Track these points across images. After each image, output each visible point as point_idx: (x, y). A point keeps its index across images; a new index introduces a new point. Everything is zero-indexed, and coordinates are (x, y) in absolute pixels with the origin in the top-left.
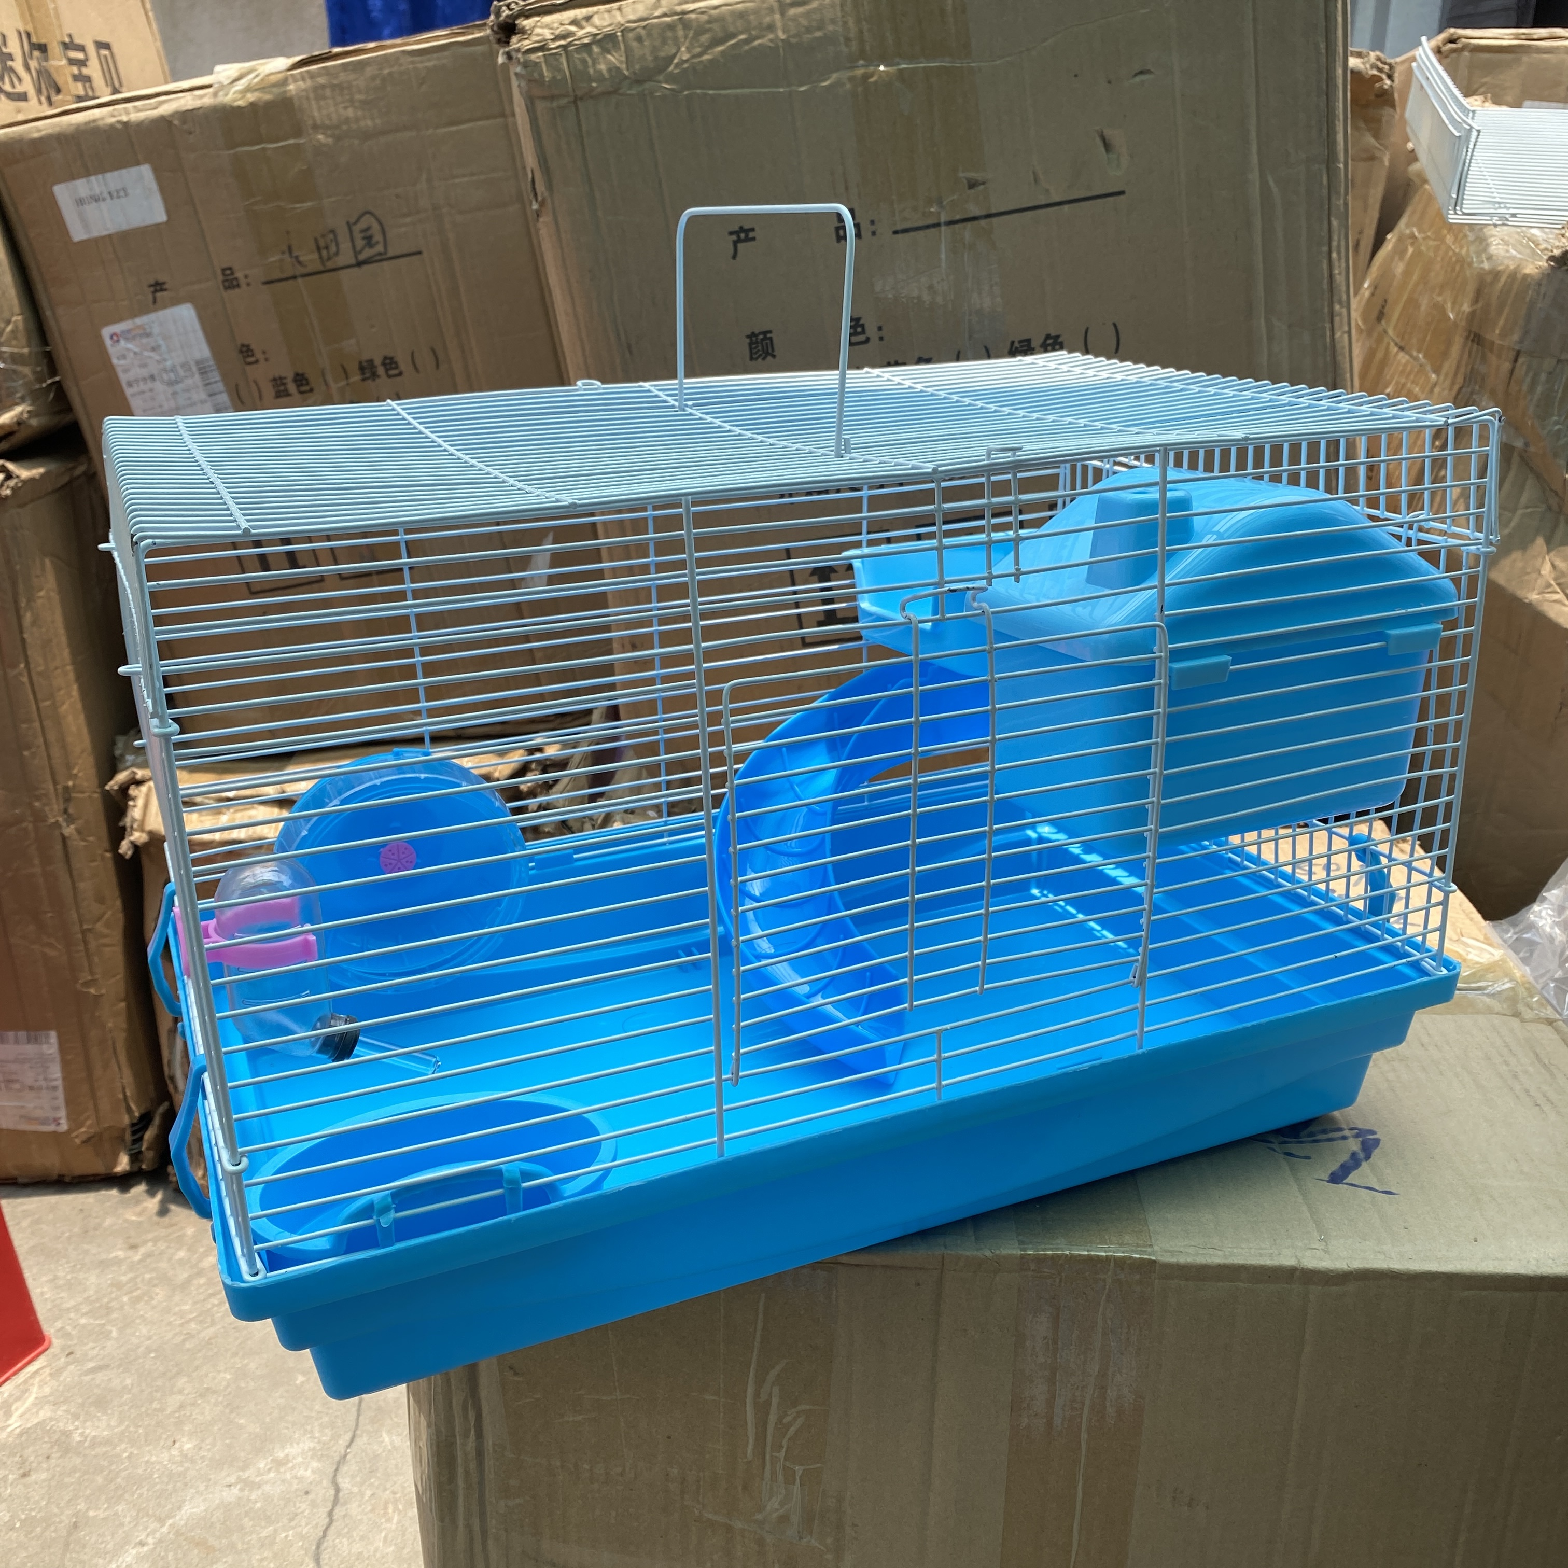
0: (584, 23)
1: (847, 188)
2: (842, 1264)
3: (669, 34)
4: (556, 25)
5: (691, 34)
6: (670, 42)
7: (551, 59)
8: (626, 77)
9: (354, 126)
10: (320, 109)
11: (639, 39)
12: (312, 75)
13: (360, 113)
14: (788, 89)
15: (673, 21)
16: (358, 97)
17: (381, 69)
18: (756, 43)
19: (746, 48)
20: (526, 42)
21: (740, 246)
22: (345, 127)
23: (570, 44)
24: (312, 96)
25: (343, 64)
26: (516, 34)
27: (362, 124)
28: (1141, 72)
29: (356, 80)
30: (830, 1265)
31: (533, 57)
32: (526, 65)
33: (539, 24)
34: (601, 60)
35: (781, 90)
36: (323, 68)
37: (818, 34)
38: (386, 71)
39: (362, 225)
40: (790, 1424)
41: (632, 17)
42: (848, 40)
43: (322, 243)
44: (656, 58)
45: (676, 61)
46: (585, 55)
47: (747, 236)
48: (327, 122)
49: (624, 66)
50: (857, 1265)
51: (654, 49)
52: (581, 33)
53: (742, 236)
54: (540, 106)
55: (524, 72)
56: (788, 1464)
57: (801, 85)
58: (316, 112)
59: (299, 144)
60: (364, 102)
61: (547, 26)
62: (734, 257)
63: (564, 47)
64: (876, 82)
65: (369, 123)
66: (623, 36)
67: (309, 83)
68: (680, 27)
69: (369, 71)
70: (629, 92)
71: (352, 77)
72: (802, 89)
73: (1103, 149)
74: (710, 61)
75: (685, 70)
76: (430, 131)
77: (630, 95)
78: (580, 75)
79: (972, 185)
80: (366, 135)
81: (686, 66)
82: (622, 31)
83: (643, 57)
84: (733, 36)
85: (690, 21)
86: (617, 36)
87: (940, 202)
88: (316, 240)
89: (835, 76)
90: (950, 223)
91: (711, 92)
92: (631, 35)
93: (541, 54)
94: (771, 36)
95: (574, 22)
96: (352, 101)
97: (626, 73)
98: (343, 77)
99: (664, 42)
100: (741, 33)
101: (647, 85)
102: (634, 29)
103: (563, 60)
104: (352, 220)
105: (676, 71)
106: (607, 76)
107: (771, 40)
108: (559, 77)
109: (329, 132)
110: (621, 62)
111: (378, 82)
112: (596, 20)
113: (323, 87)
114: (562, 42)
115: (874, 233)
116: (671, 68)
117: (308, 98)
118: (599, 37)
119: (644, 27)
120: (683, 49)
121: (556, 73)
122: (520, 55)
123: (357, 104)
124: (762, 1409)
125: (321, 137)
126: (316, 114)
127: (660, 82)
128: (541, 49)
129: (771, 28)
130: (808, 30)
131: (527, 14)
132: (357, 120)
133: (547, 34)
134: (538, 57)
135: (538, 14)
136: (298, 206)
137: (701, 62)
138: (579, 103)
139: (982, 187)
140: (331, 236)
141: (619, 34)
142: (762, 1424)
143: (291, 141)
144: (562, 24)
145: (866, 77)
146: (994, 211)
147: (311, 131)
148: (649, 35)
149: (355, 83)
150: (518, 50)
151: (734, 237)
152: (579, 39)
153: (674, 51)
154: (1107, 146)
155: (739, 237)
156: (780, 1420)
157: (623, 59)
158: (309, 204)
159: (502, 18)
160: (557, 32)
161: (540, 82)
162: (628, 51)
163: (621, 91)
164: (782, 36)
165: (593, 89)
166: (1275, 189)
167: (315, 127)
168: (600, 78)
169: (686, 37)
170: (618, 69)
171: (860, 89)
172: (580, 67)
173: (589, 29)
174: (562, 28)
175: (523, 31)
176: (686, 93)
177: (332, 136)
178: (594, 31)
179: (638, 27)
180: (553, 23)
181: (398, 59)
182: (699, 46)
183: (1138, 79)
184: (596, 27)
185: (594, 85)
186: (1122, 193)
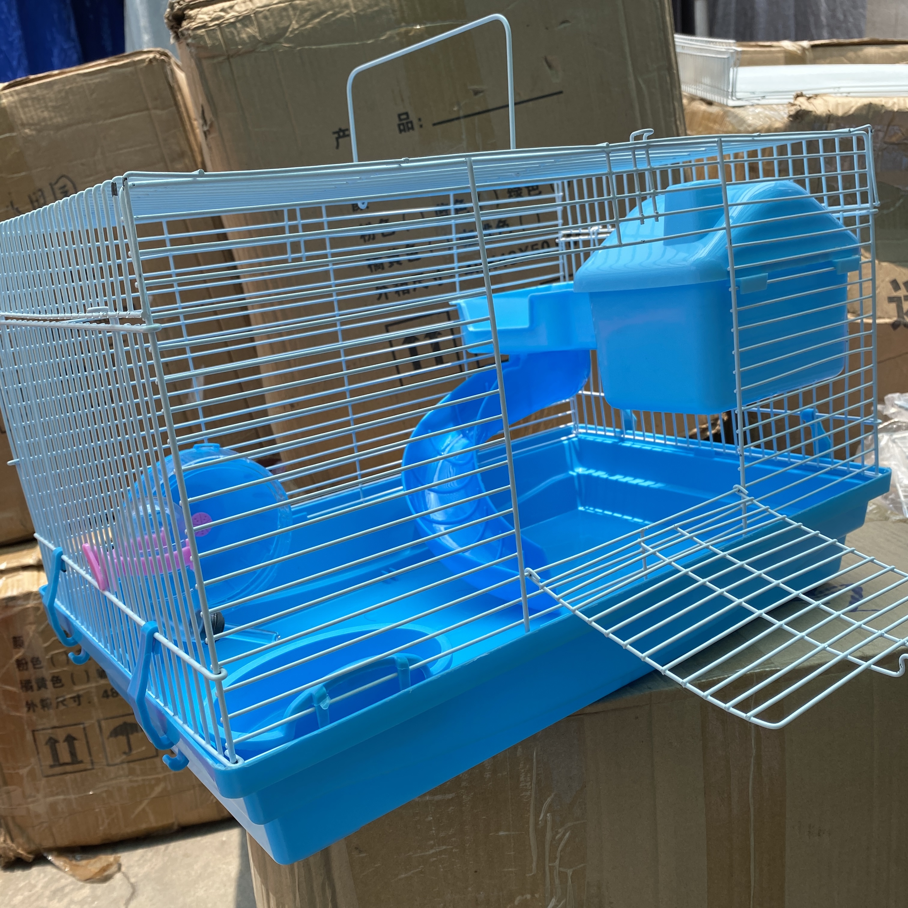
0: (229, 10)
1: (403, 100)
2: (586, 714)
3: (284, 13)
4: (211, 12)
5: (298, 13)
6: (285, 18)
7: (211, 32)
8: (260, 42)
9: (49, 123)
10: (25, 113)
11: (266, 17)
12: (18, 93)
13: (53, 114)
14: (361, 43)
15: (287, 6)
16: (50, 104)
17: (64, 86)
18: (339, 16)
19: (333, 19)
20: (193, 24)
21: (341, 140)
22: (43, 124)
23: (222, 23)
24: (18, 105)
25: (38, 85)
26: (185, 20)
27: (55, 121)
28: (563, 22)
29: (48, 94)
30: (580, 715)
31: (199, 32)
32: (195, 37)
33: (200, 12)
34: (243, 31)
35: (357, 43)
36: (25, 88)
37: (376, 9)
38: (68, 87)
39: (60, 184)
40: (561, 839)
41: (259, 5)
42: (394, 11)
43: (34, 198)
44: (278, 29)
45: (290, 30)
46: (232, 29)
47: (344, 134)
48: (31, 121)
49: (257, 35)
50: (596, 713)
51: (276, 24)
52: (228, 16)
53: (341, 134)
54: (205, 63)
55: (194, 42)
56: (561, 869)
57: (369, 39)
58: (22, 116)
59: (13, 136)
60: (54, 107)
61: (206, 13)
62: (338, 147)
63: (218, 25)
64: (413, 36)
65: (59, 120)
66: (255, 16)
67: (16, 98)
68: (290, 9)
69: (56, 88)
70: (262, 50)
71: (45, 92)
72: (370, 42)
73: (547, 68)
74: (312, 28)
75: (296, 35)
76: (100, 122)
77: (263, 52)
78: (230, 41)
79: (476, 93)
80: (58, 128)
81: (297, 32)
82: (254, 14)
83: (269, 28)
84: (324, 12)
85: (297, 5)
86: (251, 17)
87: (458, 104)
88: (30, 197)
89: (388, 33)
90: (466, 116)
91: (314, 47)
92: (260, 15)
93: (203, 30)
94: (347, 11)
95: (223, 10)
96: (46, 107)
97: (260, 39)
98: (39, 92)
99: (282, 18)
100: (329, 10)
101: (274, 45)
102: (261, 12)
103: (218, 33)
104: (53, 182)
105: (291, 36)
106: (247, 41)
107: (348, 14)
108: (217, 44)
109: (33, 127)
110: (256, 32)
111: (63, 94)
112: (236, 8)
113: (26, 99)
114: (217, 22)
115: (421, 126)
116: (288, 34)
117: (16, 107)
118: (240, 18)
119: (268, 10)
120: (294, 22)
121: (215, 41)
122: (190, 32)
123: (50, 109)
124: (540, 833)
125: (27, 131)
126: (23, 116)
127: (281, 43)
128: (204, 27)
129: (347, 6)
130: (370, 6)
131: (192, 7)
132: (51, 119)
133: (206, 18)
134: (202, 32)
135: (198, 7)
136: (15, 175)
137: (306, 29)
138: (231, 60)
139: (481, 94)
140: (40, 193)
141: (252, 15)
142: (541, 843)
143: (7, 135)
144: (216, 12)
145: (407, 32)
146: (490, 107)
147: (20, 127)
148: (272, 14)
149: (47, 96)
150: (188, 29)
151: (336, 135)
152: (228, 20)
153: (288, 24)
154: (550, 66)
155: (339, 135)
156: (553, 838)
157: (257, 30)
158: (23, 174)
159: (175, 10)
160: (213, 16)
161: (205, 47)
162: (260, 26)
163: (258, 50)
164: (354, 11)
165: (240, 49)
166: (643, 86)
167: (23, 125)
168: (243, 42)
169: (295, 15)
170: (254, 37)
171: (404, 40)
172: (230, 37)
173: (233, 14)
174: (216, 14)
175: (190, 17)
176: (298, 48)
177: (35, 130)
178: (236, 14)
179: (264, 10)
180: (209, 11)
181: (75, 79)
182: (304, 20)
183: (563, 26)
184: (237, 12)
185: (240, 47)
186: (561, 92)
